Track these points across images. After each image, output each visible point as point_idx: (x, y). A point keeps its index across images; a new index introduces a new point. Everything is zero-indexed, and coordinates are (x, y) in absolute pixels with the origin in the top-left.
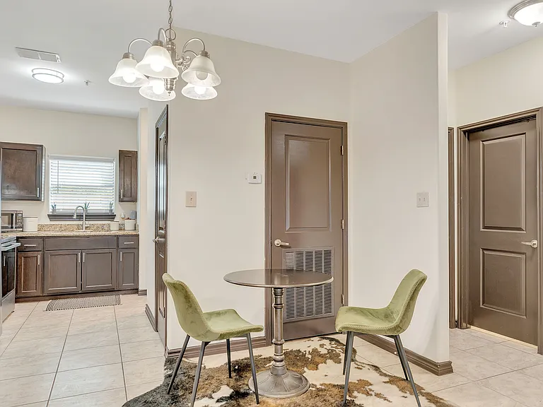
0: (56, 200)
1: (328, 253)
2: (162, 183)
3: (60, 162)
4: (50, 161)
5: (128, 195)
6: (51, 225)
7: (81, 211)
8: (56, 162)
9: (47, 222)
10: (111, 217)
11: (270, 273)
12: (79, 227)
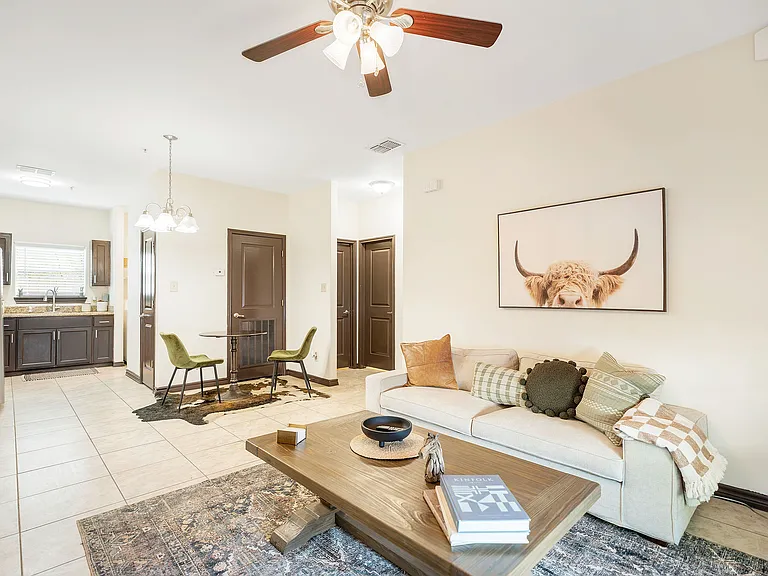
0: (21, 284)
1: (271, 321)
2: (148, 270)
3: (28, 248)
4: (17, 247)
5: (101, 279)
6: (17, 308)
7: (50, 294)
8: (23, 248)
9: (14, 304)
10: (83, 300)
11: (230, 330)
12: (47, 309)
